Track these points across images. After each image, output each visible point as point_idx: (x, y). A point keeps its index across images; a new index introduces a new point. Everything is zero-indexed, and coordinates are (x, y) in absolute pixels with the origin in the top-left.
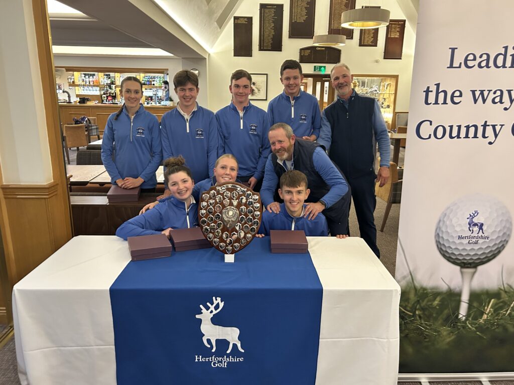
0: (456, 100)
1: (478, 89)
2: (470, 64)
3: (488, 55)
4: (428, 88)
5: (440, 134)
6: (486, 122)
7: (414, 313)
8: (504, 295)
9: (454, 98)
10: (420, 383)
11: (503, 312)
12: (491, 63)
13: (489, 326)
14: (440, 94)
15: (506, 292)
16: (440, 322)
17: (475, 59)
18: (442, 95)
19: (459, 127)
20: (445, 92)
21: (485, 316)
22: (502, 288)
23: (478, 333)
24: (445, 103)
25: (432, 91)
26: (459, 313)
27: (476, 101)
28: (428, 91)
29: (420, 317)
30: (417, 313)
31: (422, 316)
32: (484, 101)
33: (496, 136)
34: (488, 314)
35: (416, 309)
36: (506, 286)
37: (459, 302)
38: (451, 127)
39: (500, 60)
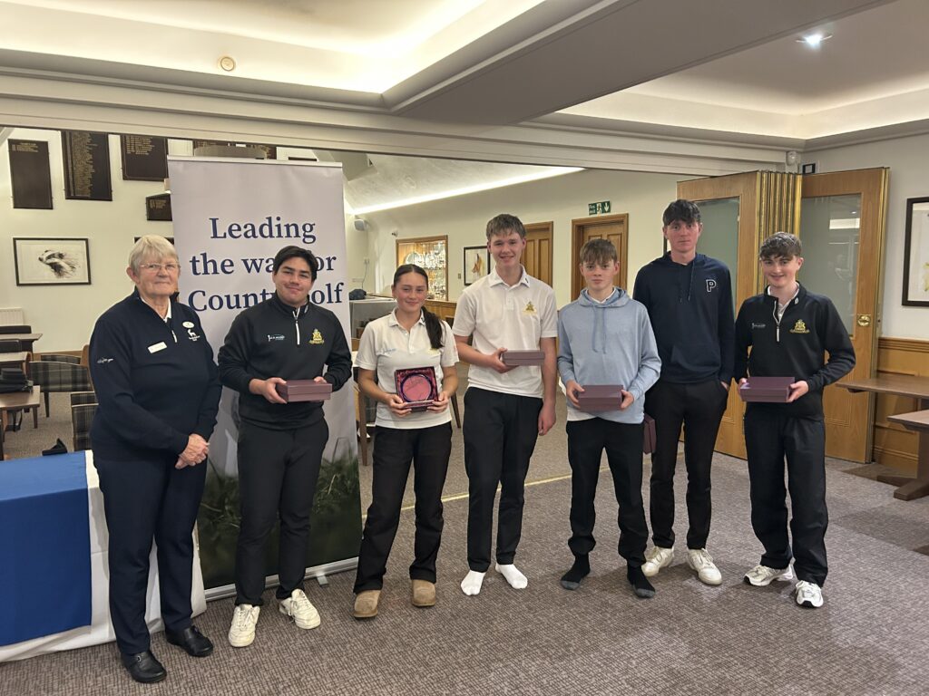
0: (227, 269)
2: (235, 233)
3: (253, 226)
4: (194, 258)
5: (216, 303)
9: (226, 267)
12: (257, 233)
14: (208, 264)
17: (239, 229)
18: (210, 266)
20: (214, 262)
24: (215, 272)
25: (198, 261)
27: (249, 270)
28: (194, 261)
29: (231, 513)
30: (227, 508)
31: (233, 511)
35: (224, 504)
38: (228, 297)
39: (266, 230)
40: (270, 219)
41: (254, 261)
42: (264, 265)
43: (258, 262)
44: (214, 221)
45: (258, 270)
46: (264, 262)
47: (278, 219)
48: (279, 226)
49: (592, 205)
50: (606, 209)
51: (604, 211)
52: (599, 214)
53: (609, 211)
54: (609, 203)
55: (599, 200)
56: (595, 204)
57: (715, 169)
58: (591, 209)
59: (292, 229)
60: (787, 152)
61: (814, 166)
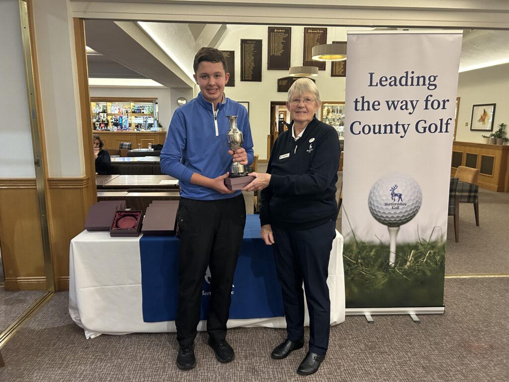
0: (376, 107)
1: (390, 99)
2: (384, 83)
3: (395, 78)
4: (357, 99)
5: (367, 130)
6: (397, 122)
7: (357, 261)
8: (420, 247)
9: (374, 106)
10: (364, 316)
11: (421, 260)
12: (398, 83)
13: (412, 271)
14: (365, 104)
15: (422, 245)
16: (376, 268)
17: (386, 80)
18: (366, 105)
19: (380, 126)
20: (368, 102)
21: (408, 263)
22: (419, 241)
23: (404, 276)
24: (368, 109)
25: (359, 102)
26: (389, 261)
27: (389, 108)
28: (356, 102)
29: (362, 265)
30: (359, 261)
31: (363, 263)
32: (395, 108)
33: (405, 132)
34: (410, 262)
35: (358, 259)
36: (421, 240)
37: (389, 252)
38: (374, 126)
40: (407, 73)
41: (393, 102)
42: (400, 105)
43: (396, 103)
44: (371, 74)
47: (413, 73)
48: (412, 78)
59: (421, 80)
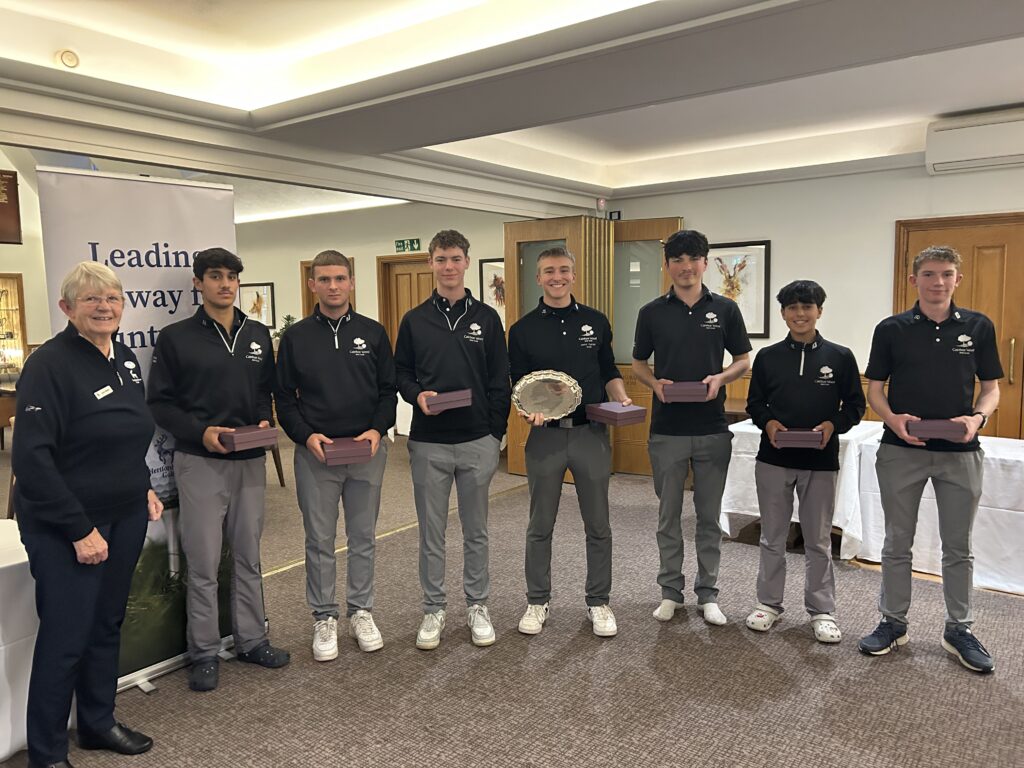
1: (135, 290)
2: (118, 261)
3: (138, 253)
6: (152, 328)
10: (137, 686)
12: (143, 262)
16: (147, 591)
17: (123, 256)
19: (121, 335)
26: (170, 571)
27: (134, 304)
37: (167, 555)
39: (153, 257)
40: (157, 245)
41: (140, 294)
42: (152, 298)
43: (145, 295)
44: (94, 246)
45: (145, 304)
46: (151, 294)
47: (166, 245)
48: (167, 254)
49: (400, 241)
50: (416, 246)
51: (413, 249)
52: (408, 252)
53: (419, 249)
54: (418, 241)
55: (406, 238)
56: (403, 241)
57: (540, 212)
58: (398, 247)
59: (182, 257)
60: (598, 199)
61: (619, 213)
